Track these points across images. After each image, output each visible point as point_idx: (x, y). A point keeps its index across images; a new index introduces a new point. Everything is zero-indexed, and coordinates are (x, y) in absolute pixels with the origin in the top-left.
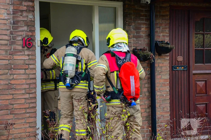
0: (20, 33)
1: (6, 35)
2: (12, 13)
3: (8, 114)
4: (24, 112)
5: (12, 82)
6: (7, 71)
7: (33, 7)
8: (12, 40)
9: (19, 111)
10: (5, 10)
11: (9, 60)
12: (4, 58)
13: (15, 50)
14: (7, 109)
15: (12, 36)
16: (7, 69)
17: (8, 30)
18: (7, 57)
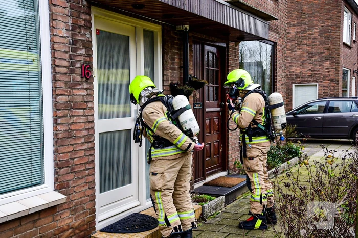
0: (79, 58)
1: (65, 59)
2: (70, 29)
3: (69, 173)
4: (83, 168)
5: (72, 127)
6: (67, 111)
7: (90, 22)
8: (71, 67)
9: (79, 168)
10: (64, 24)
11: (68, 96)
12: (63, 93)
13: (74, 82)
14: (67, 167)
15: (71, 61)
16: (67, 109)
17: (67, 52)
18: (66, 91)
